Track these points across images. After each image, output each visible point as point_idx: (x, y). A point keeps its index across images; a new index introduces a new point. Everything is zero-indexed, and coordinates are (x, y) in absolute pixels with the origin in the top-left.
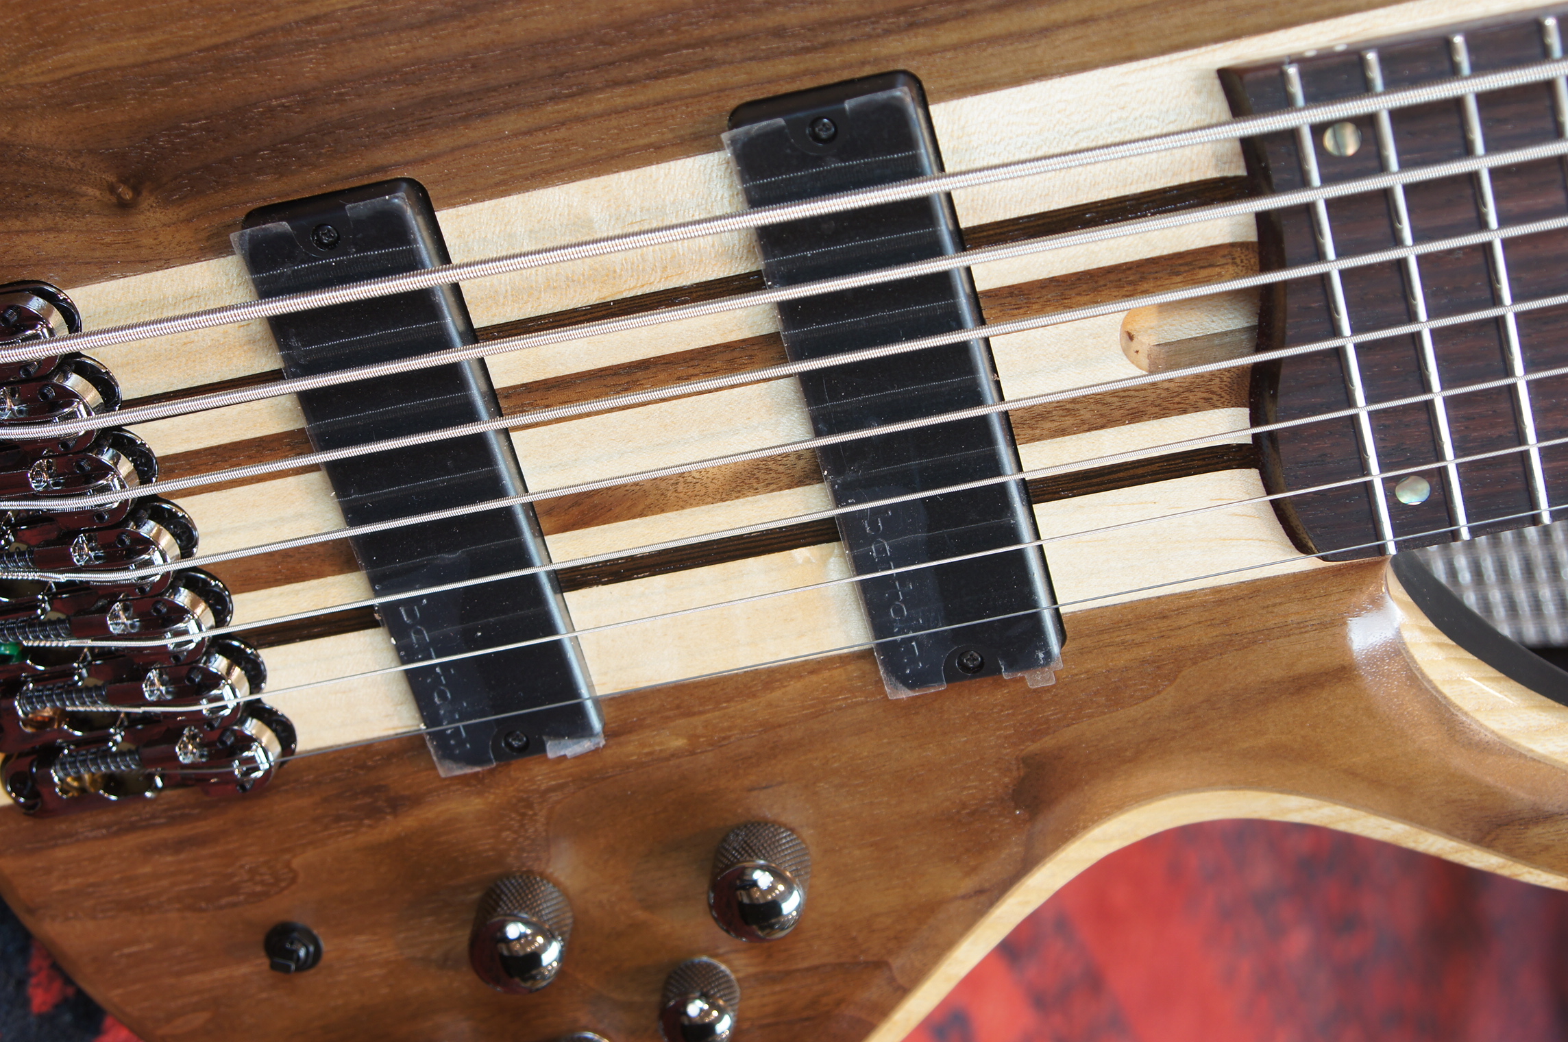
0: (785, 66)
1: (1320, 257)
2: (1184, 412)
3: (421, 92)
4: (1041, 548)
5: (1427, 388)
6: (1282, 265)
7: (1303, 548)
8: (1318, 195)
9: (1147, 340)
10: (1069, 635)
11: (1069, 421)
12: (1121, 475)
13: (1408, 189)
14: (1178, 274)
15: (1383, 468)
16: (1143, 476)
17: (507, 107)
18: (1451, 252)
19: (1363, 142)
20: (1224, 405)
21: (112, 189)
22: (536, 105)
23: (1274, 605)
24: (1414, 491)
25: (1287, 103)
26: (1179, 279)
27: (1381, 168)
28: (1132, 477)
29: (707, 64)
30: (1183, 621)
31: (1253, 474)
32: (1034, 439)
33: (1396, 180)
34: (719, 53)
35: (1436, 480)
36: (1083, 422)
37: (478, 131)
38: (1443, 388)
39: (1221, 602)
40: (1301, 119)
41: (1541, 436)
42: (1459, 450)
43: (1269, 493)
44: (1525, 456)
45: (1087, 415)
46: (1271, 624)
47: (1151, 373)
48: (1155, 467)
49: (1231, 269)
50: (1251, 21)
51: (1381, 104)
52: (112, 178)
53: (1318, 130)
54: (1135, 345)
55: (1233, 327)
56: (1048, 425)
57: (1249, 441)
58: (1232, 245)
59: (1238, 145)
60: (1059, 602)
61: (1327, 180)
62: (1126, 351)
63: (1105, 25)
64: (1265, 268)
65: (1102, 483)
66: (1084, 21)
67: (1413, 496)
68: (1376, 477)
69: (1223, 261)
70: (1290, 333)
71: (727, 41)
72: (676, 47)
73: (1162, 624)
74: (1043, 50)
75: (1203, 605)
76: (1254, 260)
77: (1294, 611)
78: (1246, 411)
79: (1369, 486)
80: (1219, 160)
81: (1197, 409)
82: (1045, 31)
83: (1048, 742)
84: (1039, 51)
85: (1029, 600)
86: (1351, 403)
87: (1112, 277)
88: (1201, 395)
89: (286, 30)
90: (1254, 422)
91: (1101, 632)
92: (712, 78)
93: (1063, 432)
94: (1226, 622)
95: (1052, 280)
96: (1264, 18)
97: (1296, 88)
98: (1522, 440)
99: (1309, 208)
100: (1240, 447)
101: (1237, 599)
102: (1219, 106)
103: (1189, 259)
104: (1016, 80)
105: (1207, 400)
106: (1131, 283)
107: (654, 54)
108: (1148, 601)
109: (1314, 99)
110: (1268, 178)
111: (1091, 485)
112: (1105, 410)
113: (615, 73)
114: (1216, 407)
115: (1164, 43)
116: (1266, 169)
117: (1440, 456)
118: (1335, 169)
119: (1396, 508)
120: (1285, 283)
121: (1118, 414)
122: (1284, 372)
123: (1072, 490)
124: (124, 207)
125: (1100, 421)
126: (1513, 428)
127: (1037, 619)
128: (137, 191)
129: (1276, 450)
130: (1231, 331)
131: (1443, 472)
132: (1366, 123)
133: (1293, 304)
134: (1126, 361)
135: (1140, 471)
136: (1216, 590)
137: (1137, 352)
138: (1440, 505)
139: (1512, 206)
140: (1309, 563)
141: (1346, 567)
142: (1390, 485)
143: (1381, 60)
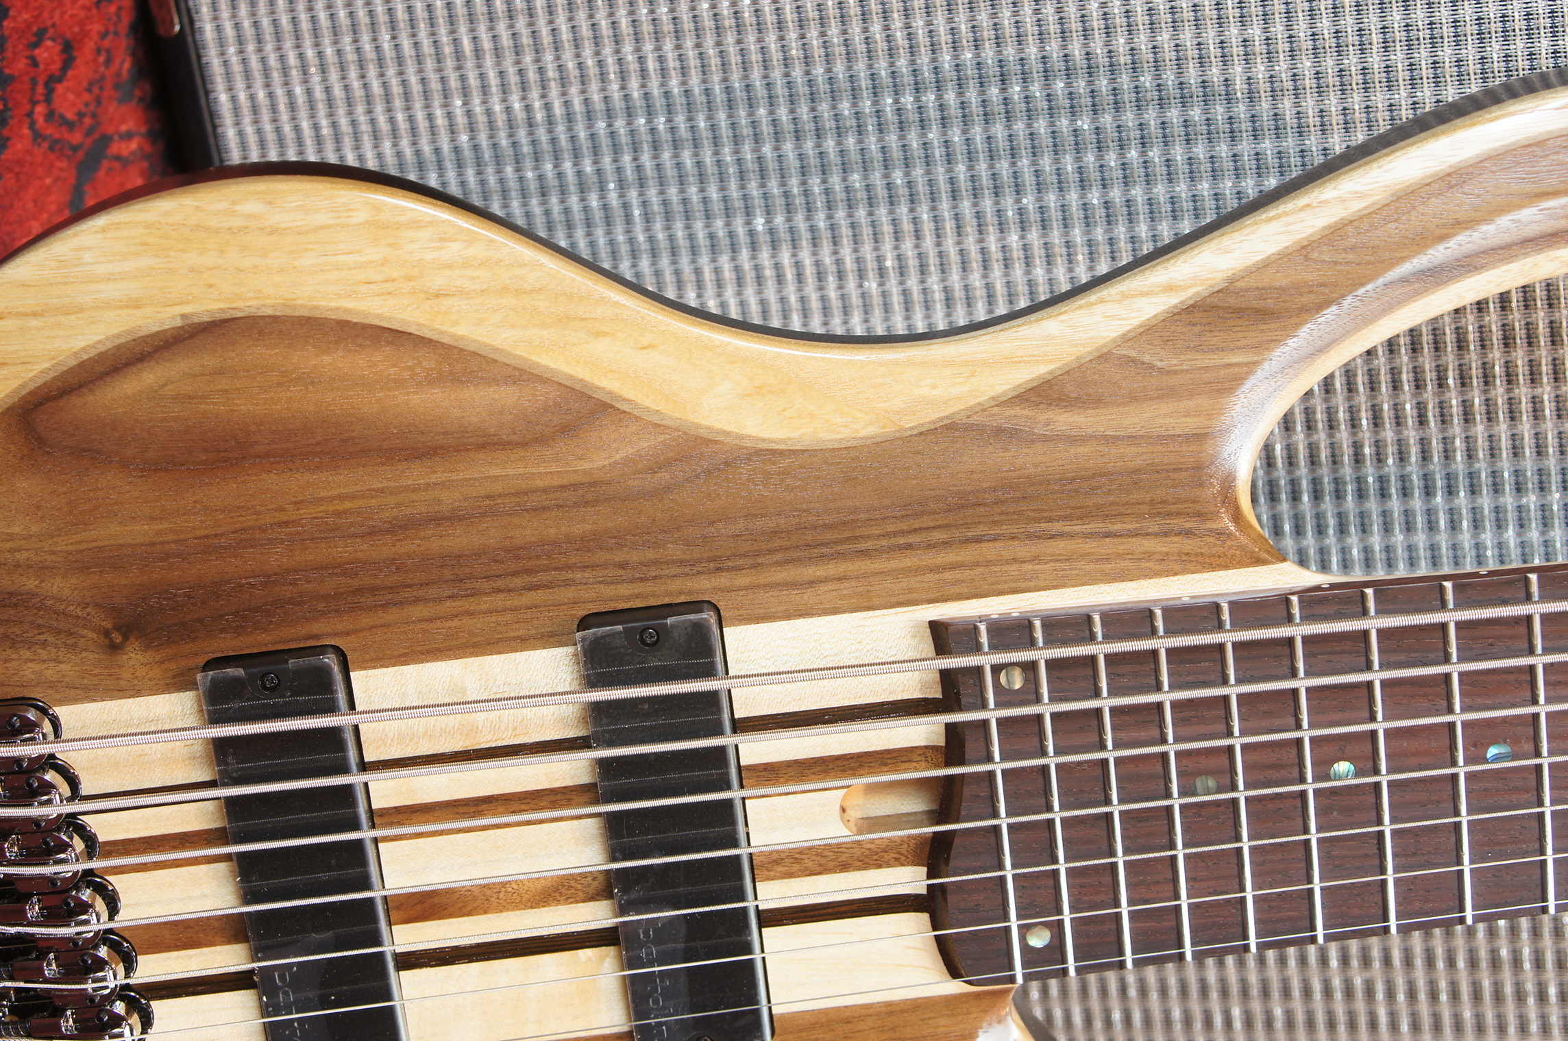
0: (625, 590)
1: (989, 759)
2: (880, 867)
3: (355, 583)
4: (764, 959)
5: (1055, 860)
6: (962, 763)
7: (954, 973)
8: (992, 715)
9: (855, 814)
10: (777, 1031)
11: (796, 867)
12: (830, 911)
13: (1054, 716)
14: (886, 765)
15: (1019, 917)
16: (845, 912)
17: (417, 600)
18: (1079, 763)
19: (1026, 681)
20: (908, 864)
21: (107, 634)
22: (439, 600)
23: (930, 1018)
24: (1039, 937)
25: (977, 649)
26: (886, 769)
27: (1038, 700)
28: (837, 913)
29: (568, 583)
30: (862, 1026)
31: (925, 917)
32: (769, 879)
33: (1046, 709)
34: (578, 576)
35: (1056, 929)
36: (806, 869)
37: (393, 615)
38: (1066, 862)
39: (891, 1013)
40: (986, 660)
41: (1130, 903)
42: (1073, 909)
43: (935, 929)
44: (1118, 916)
45: (809, 864)
46: (925, 1033)
47: (860, 832)
48: (854, 907)
49: (924, 764)
50: (955, 590)
51: (1041, 655)
52: (108, 624)
53: (997, 669)
54: (846, 816)
55: (916, 810)
56: (780, 869)
57: (924, 891)
58: (927, 747)
59: (938, 675)
60: (773, 1001)
61: (999, 705)
62: (842, 818)
63: (853, 583)
64: (949, 763)
65: (814, 916)
66: (839, 579)
67: (1038, 940)
68: (1014, 923)
69: (918, 758)
70: (963, 813)
71: (584, 568)
72: (547, 569)
73: (847, 1027)
74: (808, 596)
75: (878, 1014)
76: (941, 760)
77: (943, 1024)
78: (925, 869)
79: (1007, 930)
80: (923, 685)
81: (889, 865)
82: (812, 583)
84: (806, 596)
85: (754, 1000)
86: (1001, 867)
87: (839, 763)
88: (893, 855)
89: (262, 529)
90: (929, 877)
91: (801, 1030)
92: (570, 593)
93: (791, 875)
94: (893, 1029)
95: (796, 762)
96: (964, 590)
97: (984, 639)
98: (1117, 904)
99: (985, 724)
100: (917, 896)
101: (903, 1011)
102: (928, 647)
103: (895, 755)
104: (787, 616)
105: (897, 859)
106: (852, 769)
107: (529, 572)
108: (838, 1009)
109: (995, 647)
110: (958, 701)
111: (806, 917)
112: (823, 861)
113: (500, 583)
114: (903, 865)
115: (893, 600)
116: (958, 694)
117: (1060, 912)
118: (1006, 698)
119: (1025, 948)
120: (963, 775)
121: (832, 864)
122: (957, 841)
123: (791, 919)
124: (114, 648)
125: (819, 869)
126: (1112, 896)
127: (757, 1013)
128: (126, 637)
129: (945, 899)
130: (915, 813)
131: (1060, 923)
132: (1030, 668)
133: (967, 792)
134: (841, 826)
135: (843, 909)
136: (889, 1004)
137: (849, 818)
138: (1056, 950)
139: (1123, 735)
140: (956, 987)
141: (984, 993)
142: (1024, 930)
143: (1043, 625)
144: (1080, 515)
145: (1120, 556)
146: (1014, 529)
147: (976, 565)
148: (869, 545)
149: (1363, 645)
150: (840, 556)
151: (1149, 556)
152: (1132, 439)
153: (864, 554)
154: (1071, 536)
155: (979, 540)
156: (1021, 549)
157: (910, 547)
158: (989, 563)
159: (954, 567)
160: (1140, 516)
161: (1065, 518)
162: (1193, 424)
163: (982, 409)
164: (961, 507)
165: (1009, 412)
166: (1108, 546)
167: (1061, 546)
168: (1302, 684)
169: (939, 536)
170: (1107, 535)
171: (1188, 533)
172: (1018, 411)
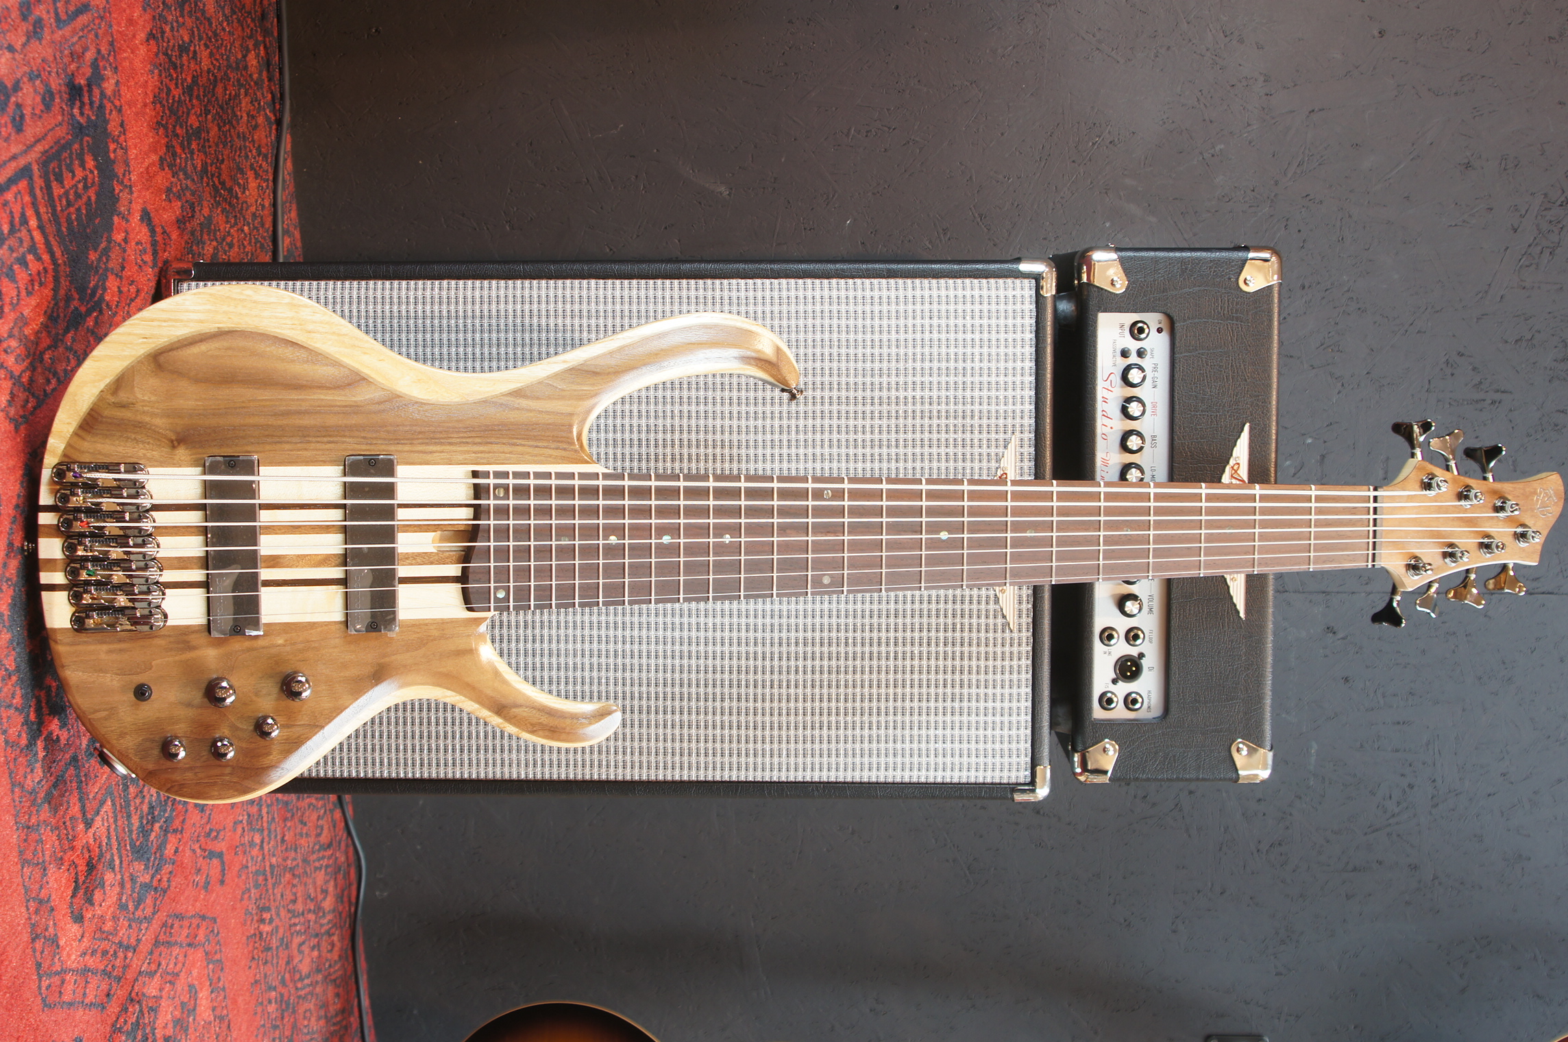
0: (364, 447)
2: (443, 564)
3: (267, 433)
4: (399, 594)
5: (509, 562)
7: (467, 608)
10: (401, 626)
11: (414, 561)
13: (513, 506)
15: (494, 583)
16: (430, 581)
17: (288, 442)
18: (521, 524)
19: (505, 491)
20: (455, 564)
21: (172, 441)
22: (296, 443)
23: (455, 628)
24: (501, 592)
25: (488, 477)
27: (508, 499)
29: (343, 442)
30: (432, 628)
31: (459, 582)
32: (404, 565)
33: (511, 502)
34: (348, 440)
35: (507, 590)
36: (417, 562)
37: (278, 446)
38: (513, 563)
39: (443, 623)
40: (491, 482)
41: (535, 581)
42: (514, 582)
43: (461, 589)
44: (530, 586)
45: (419, 560)
46: (455, 633)
48: (433, 579)
50: (481, 461)
51: (511, 483)
52: (174, 438)
53: (495, 486)
56: (409, 561)
57: (460, 573)
58: (466, 519)
60: (401, 614)
61: (494, 499)
63: (446, 454)
66: (441, 452)
67: (501, 594)
68: (492, 585)
70: (478, 540)
71: (350, 437)
72: (336, 436)
73: (426, 628)
74: (429, 457)
78: (461, 564)
79: (490, 588)
80: (467, 493)
81: (447, 563)
82: (431, 452)
83: (387, 659)
86: (489, 562)
88: (449, 561)
89: (236, 408)
90: (462, 567)
91: (410, 626)
92: (344, 446)
93: (413, 564)
94: (444, 630)
96: (485, 461)
97: (491, 476)
98: (530, 581)
99: (489, 505)
100: (457, 575)
101: (446, 623)
104: (421, 464)
105: (451, 562)
107: (330, 436)
108: (423, 619)
109: (495, 479)
111: (415, 582)
113: (319, 439)
114: (452, 564)
115: (459, 463)
117: (509, 583)
118: (497, 496)
120: (478, 525)
121: (425, 562)
122: (473, 550)
123: (411, 582)
124: (174, 447)
125: (421, 563)
126: (529, 577)
127: (395, 613)
128: (179, 444)
129: (467, 577)
131: (509, 588)
132: (506, 487)
133: (480, 532)
134: (432, 547)
136: (442, 620)
138: (506, 598)
139: (537, 515)
140: (468, 614)
141: (478, 617)
142: (496, 589)
143: (513, 473)
144: (528, 438)
145: (541, 455)
146: (504, 441)
147: (489, 452)
148: (453, 440)
149: (622, 491)
150: (442, 444)
151: (550, 456)
152: (548, 413)
153: (451, 444)
154: (524, 445)
155: (491, 443)
156: (507, 448)
157: (467, 443)
158: (494, 452)
159: (482, 452)
160: (549, 441)
161: (524, 439)
162: (569, 410)
163: (497, 396)
164: (485, 430)
166: (537, 451)
167: (520, 449)
168: (601, 503)
169: (478, 440)
170: (536, 447)
171: (565, 449)
172: (508, 398)
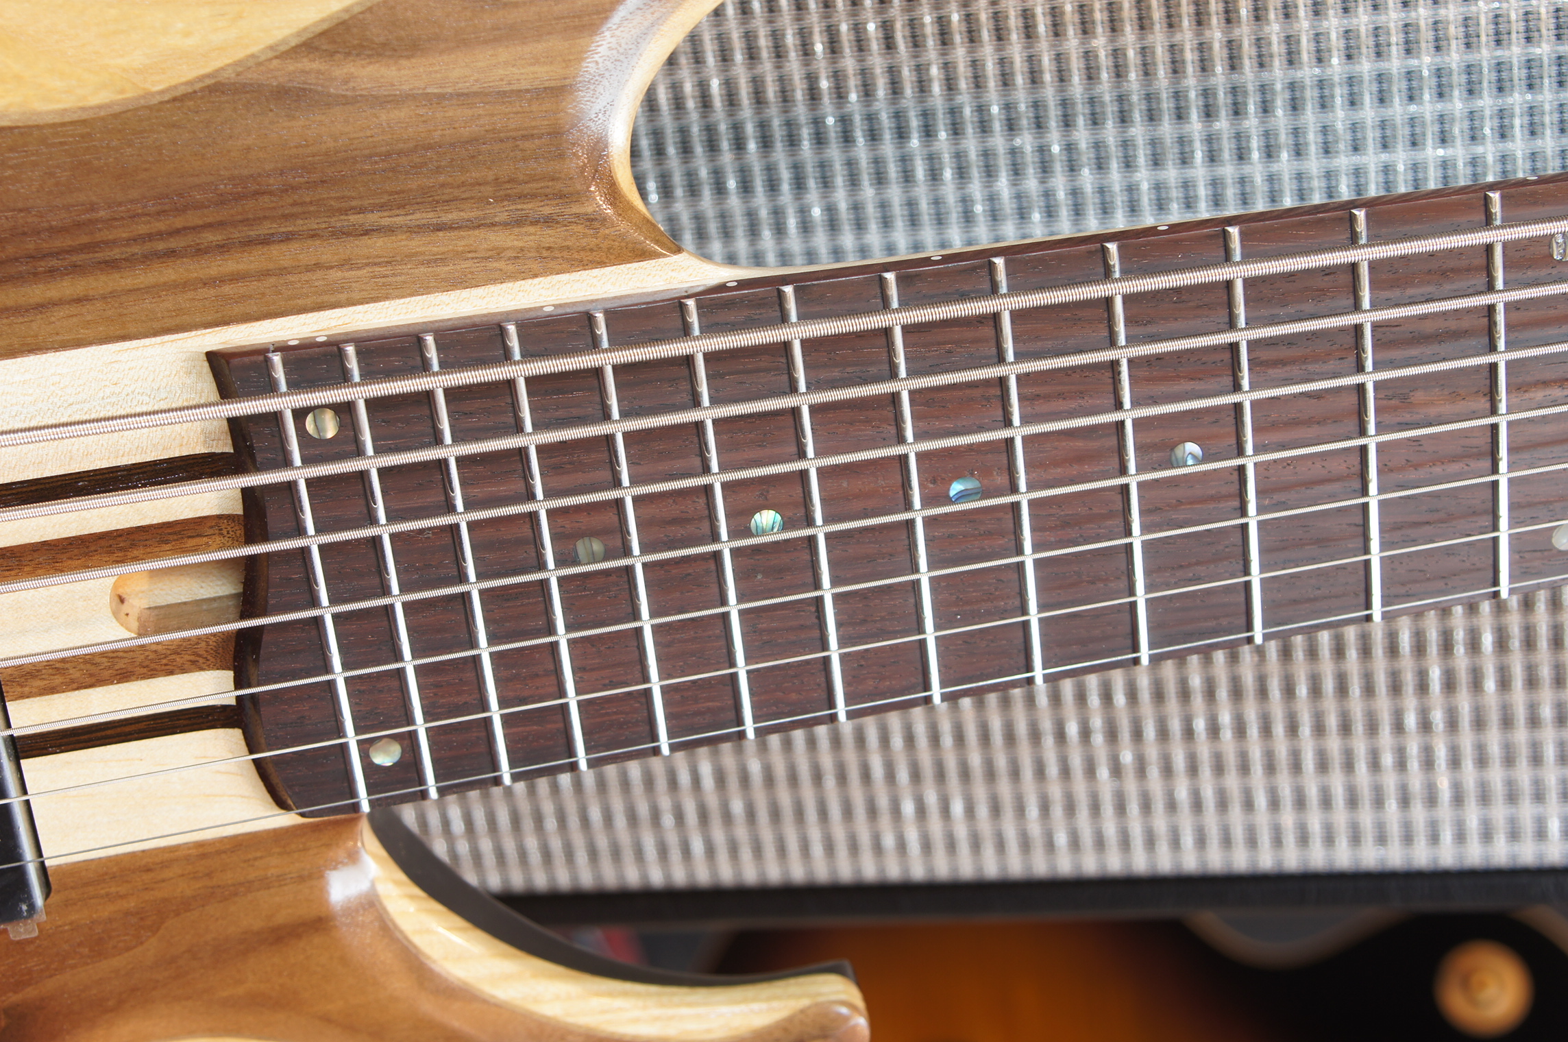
1: (300, 531)
2: (171, 673)
4: (27, 803)
5: (398, 657)
6: (265, 539)
7: (282, 804)
8: (300, 474)
9: (138, 603)
10: (54, 887)
11: (58, 680)
12: (109, 732)
13: (382, 472)
14: (167, 542)
15: (358, 730)
16: (130, 733)
18: (421, 531)
19: (341, 427)
20: (209, 668)
23: (256, 859)
24: (386, 752)
25: (270, 388)
26: (168, 547)
27: (359, 452)
28: (119, 735)
30: (167, 874)
31: (235, 735)
32: (22, 696)
33: (372, 463)
35: (407, 742)
36: (73, 681)
38: (414, 657)
39: (203, 856)
40: (284, 403)
41: (503, 703)
42: (429, 715)
43: (251, 752)
44: (488, 722)
45: (76, 674)
46: (251, 876)
47: (140, 635)
48: (142, 726)
49: (218, 539)
50: (238, 309)
51: (359, 393)
53: (300, 415)
54: (125, 608)
55: (221, 594)
56: (38, 683)
57: (233, 702)
58: (219, 517)
59: (225, 423)
60: (45, 854)
61: (307, 461)
62: (116, 614)
63: (99, 305)
64: (250, 540)
65: (90, 740)
66: (78, 300)
67: (385, 757)
68: (351, 738)
69: (210, 532)
70: (272, 602)
73: (147, 877)
74: (38, 326)
75: (187, 858)
76: (240, 532)
77: (274, 865)
78: (231, 674)
79: (344, 748)
80: (207, 436)
81: (183, 670)
82: (41, 307)
83: (30, 993)
84: (34, 326)
85: (13, 852)
86: (328, 669)
87: (103, 543)
88: (187, 657)
90: (238, 684)
91: (87, 884)
93: (52, 690)
94: (209, 875)
95: (44, 543)
96: (252, 307)
97: (280, 374)
98: (485, 707)
99: (291, 486)
100: (224, 708)
101: (219, 853)
102: (207, 388)
103: (178, 529)
105: (193, 662)
106: (121, 549)
108: (133, 855)
109: (296, 385)
110: (252, 457)
111: (79, 742)
112: (93, 669)
114: (202, 669)
115: (156, 325)
116: (251, 447)
117: (410, 720)
118: (316, 451)
119: (369, 767)
120: (268, 554)
121: (107, 674)
122: (266, 638)
123: (59, 746)
125: (89, 680)
126: (478, 696)
127: (21, 872)
129: (258, 711)
130: (220, 598)
131: (413, 736)
132: (345, 410)
133: (275, 575)
134: (115, 623)
135: (127, 729)
136: (200, 845)
137: (127, 615)
138: (410, 764)
139: (475, 492)
140: (289, 819)
141: (323, 823)
142: (364, 747)
143: (359, 353)
144: (401, 202)
145: (460, 255)
146: (313, 224)
147: (266, 274)
148: (116, 253)
149: (784, 360)
150: (76, 270)
151: (498, 253)
152: (464, 98)
153: (111, 265)
154: (390, 230)
155: (265, 241)
156: (326, 252)
157: (171, 254)
158: (282, 271)
159: (235, 278)
160: (483, 200)
161: (382, 207)
162: (544, 74)
163: (255, 62)
164: (238, 197)
165: (291, 66)
166: (443, 242)
167: (378, 245)
168: (707, 414)
169: (210, 237)
170: (440, 228)
171: (548, 221)
172: (306, 64)
